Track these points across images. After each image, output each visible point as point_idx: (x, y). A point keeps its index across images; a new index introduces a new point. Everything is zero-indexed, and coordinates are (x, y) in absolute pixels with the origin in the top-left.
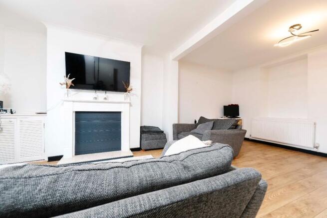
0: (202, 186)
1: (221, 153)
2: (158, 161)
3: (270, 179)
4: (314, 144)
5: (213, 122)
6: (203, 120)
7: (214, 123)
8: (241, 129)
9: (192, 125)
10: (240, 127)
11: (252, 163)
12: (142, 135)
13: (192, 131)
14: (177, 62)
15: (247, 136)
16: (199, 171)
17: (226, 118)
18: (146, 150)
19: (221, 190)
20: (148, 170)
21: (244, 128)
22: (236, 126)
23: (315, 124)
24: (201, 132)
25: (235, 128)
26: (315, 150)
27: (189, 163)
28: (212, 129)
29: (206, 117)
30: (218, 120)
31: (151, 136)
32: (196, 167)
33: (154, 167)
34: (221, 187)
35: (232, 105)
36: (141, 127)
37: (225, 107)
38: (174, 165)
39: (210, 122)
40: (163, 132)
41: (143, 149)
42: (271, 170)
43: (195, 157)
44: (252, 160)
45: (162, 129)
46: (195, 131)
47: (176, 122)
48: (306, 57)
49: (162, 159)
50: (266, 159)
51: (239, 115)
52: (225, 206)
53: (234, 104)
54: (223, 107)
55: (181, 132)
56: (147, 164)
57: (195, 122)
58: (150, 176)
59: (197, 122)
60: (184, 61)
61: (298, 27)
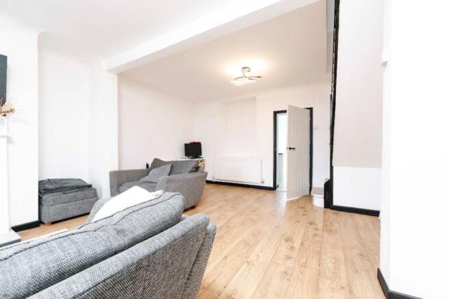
0: (142, 250)
1: (170, 204)
2: (73, 234)
3: (228, 221)
4: (262, 179)
5: (170, 165)
6: (157, 163)
7: (172, 166)
8: (203, 172)
9: (141, 171)
10: (201, 169)
11: (213, 208)
12: (44, 197)
13: (142, 180)
14: (116, 77)
15: (209, 178)
16: (140, 231)
17: (187, 159)
18: (53, 223)
19: (165, 246)
20: (51, 252)
21: (206, 170)
22: (197, 169)
23: (261, 161)
24: (154, 180)
25: (196, 171)
26: (262, 185)
27: (125, 225)
28: (169, 175)
29: (162, 159)
30: (177, 162)
31: (64, 197)
32: (135, 228)
33: (65, 244)
34: (165, 244)
35: (194, 143)
36: (40, 183)
37: (186, 145)
38: (101, 234)
39: (166, 166)
40: (90, 186)
41: (45, 222)
42: (230, 211)
43: (135, 215)
44: (213, 205)
45: (88, 182)
46: (147, 178)
47: (116, 169)
48: (254, 99)
49: (82, 230)
50: (226, 201)
51: (201, 155)
52: (172, 263)
53: (196, 141)
54: (184, 146)
55: (124, 183)
56: (49, 244)
57: (147, 166)
58: (56, 260)
59: (150, 166)
60: (128, 77)
61: (248, 70)
